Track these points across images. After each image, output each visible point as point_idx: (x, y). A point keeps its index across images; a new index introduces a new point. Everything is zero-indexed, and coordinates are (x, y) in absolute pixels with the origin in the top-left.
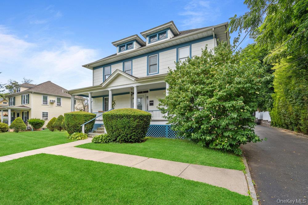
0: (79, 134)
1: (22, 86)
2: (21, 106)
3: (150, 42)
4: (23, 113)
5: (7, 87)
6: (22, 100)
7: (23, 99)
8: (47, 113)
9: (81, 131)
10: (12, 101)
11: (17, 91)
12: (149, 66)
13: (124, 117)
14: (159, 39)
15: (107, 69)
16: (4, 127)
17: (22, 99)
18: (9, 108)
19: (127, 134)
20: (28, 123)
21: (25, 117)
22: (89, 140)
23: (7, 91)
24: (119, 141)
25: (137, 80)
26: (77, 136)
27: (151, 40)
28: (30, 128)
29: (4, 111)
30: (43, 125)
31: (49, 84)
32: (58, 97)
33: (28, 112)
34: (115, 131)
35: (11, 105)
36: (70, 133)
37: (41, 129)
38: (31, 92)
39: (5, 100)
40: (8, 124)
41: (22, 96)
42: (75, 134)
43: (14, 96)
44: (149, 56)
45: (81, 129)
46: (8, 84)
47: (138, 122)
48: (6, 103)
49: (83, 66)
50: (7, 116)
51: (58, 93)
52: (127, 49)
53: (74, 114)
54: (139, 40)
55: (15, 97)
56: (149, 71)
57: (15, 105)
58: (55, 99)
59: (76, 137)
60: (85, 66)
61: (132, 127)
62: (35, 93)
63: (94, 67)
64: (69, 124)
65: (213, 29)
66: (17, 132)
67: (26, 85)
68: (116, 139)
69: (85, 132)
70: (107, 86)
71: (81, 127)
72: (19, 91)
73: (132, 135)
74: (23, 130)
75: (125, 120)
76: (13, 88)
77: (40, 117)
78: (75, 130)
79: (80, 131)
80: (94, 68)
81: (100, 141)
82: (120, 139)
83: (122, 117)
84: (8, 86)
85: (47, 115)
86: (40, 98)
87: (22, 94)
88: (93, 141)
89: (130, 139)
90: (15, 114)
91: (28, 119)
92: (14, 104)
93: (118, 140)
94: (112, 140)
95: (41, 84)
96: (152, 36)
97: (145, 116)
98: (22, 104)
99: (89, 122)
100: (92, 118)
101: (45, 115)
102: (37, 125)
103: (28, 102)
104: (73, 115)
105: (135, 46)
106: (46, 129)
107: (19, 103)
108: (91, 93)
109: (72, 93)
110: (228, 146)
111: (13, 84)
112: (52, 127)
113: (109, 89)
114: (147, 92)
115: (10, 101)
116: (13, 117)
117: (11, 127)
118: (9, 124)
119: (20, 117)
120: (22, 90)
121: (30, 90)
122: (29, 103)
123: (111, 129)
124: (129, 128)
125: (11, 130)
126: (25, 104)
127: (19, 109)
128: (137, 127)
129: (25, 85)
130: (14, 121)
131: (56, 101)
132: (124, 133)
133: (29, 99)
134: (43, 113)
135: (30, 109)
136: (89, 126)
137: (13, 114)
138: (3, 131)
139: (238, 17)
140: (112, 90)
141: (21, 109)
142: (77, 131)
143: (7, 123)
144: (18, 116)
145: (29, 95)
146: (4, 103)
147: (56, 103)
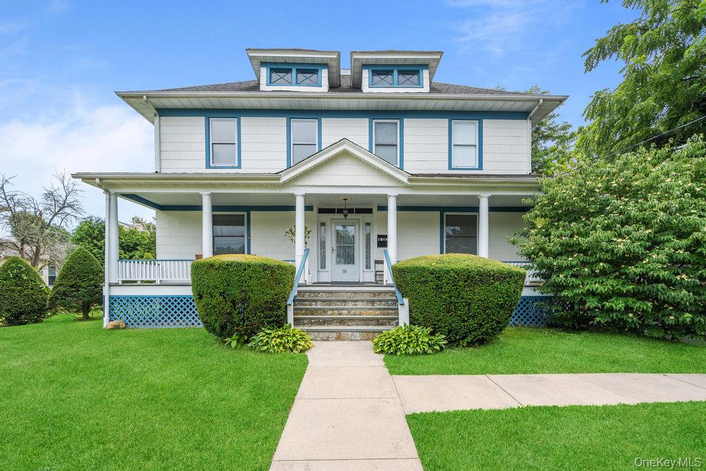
12: (375, 145)
14: (398, 84)
25: (411, 181)
27: (377, 79)
44: (375, 121)
52: (297, 82)
65: (541, 101)
70: (290, 182)
80: (161, 111)
96: (378, 70)
114: (369, 211)
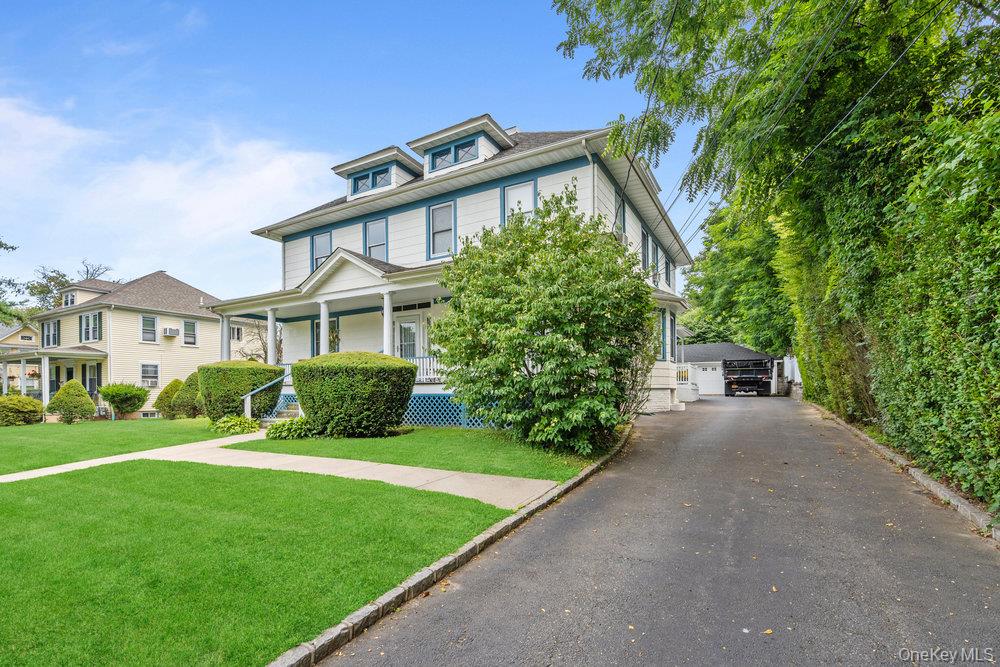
0: (235, 420)
1: (81, 287)
2: (79, 348)
3: (433, 167)
4: (84, 367)
5: (33, 289)
6: (81, 330)
7: (84, 327)
8: (156, 366)
9: (243, 411)
10: (52, 332)
11: (67, 304)
12: (433, 235)
13: (340, 374)
14: (456, 160)
15: (321, 240)
16: (31, 408)
17: (81, 326)
18: (44, 354)
19: (351, 416)
20: (100, 396)
21: (90, 380)
22: (261, 435)
23: (34, 302)
24: (332, 435)
25: (388, 278)
26: (230, 424)
27: (439, 161)
28: (106, 411)
29: (29, 362)
30: (144, 401)
31: (159, 280)
32: (187, 320)
33: (99, 366)
34: (320, 408)
35: (48, 344)
36: (214, 419)
37: (138, 414)
38: (109, 307)
39: (26, 327)
40: (41, 400)
41: (81, 317)
42: (225, 419)
43: (56, 317)
44: (432, 208)
45: (243, 406)
46: (37, 278)
47: (374, 386)
48: (30, 338)
49: (253, 233)
50: (39, 376)
51: (185, 308)
52: (374, 185)
53: (225, 367)
54: (407, 161)
55: (59, 321)
56: (431, 247)
57: (59, 345)
58: (178, 325)
59: (229, 428)
60: (259, 233)
61: (361, 398)
62: (118, 308)
63: (286, 234)
64: (209, 395)
65: (584, 141)
66: (69, 421)
67: (91, 283)
68: (325, 429)
69: (253, 415)
70: (314, 292)
71: (243, 401)
72: (72, 302)
73: (363, 419)
74: (86, 415)
75: (343, 380)
76: (50, 292)
77: (135, 380)
78: (226, 410)
79: (239, 412)
80: (286, 238)
81: (284, 434)
82: (333, 428)
83: (335, 374)
84: (36, 287)
85: (156, 372)
86: (136, 323)
87: (79, 312)
88: (268, 435)
89: (358, 427)
90: (62, 370)
91: (100, 384)
92: (57, 341)
93: (328, 431)
94: (315, 431)
95: (137, 280)
96: (437, 152)
97: (394, 370)
98: (81, 341)
99: (265, 389)
100: (270, 379)
101: (150, 373)
102: (126, 402)
103: (99, 334)
104: (219, 370)
105: (396, 177)
106: (153, 414)
107: (71, 339)
108: (274, 311)
109: (223, 311)
110: (556, 436)
111: (51, 279)
112: (170, 407)
113: (321, 300)
114: (427, 305)
115: (46, 333)
116: (54, 378)
117: (51, 410)
118: (46, 401)
119: (77, 380)
120: (81, 298)
121: (105, 301)
122: (100, 339)
123: (310, 403)
124: (353, 399)
125: (53, 419)
126: (91, 340)
127: (72, 354)
128: (372, 398)
129: (90, 286)
130: (61, 391)
131: (182, 332)
132: (341, 413)
133: (100, 327)
134: (143, 366)
135: (106, 357)
136: (264, 400)
137: (54, 371)
138: (28, 422)
139: (628, 120)
140: (328, 303)
141: (80, 355)
142: (232, 412)
143: (39, 396)
144: (70, 376)
145: (100, 314)
146: (22, 338)
147: (181, 338)
